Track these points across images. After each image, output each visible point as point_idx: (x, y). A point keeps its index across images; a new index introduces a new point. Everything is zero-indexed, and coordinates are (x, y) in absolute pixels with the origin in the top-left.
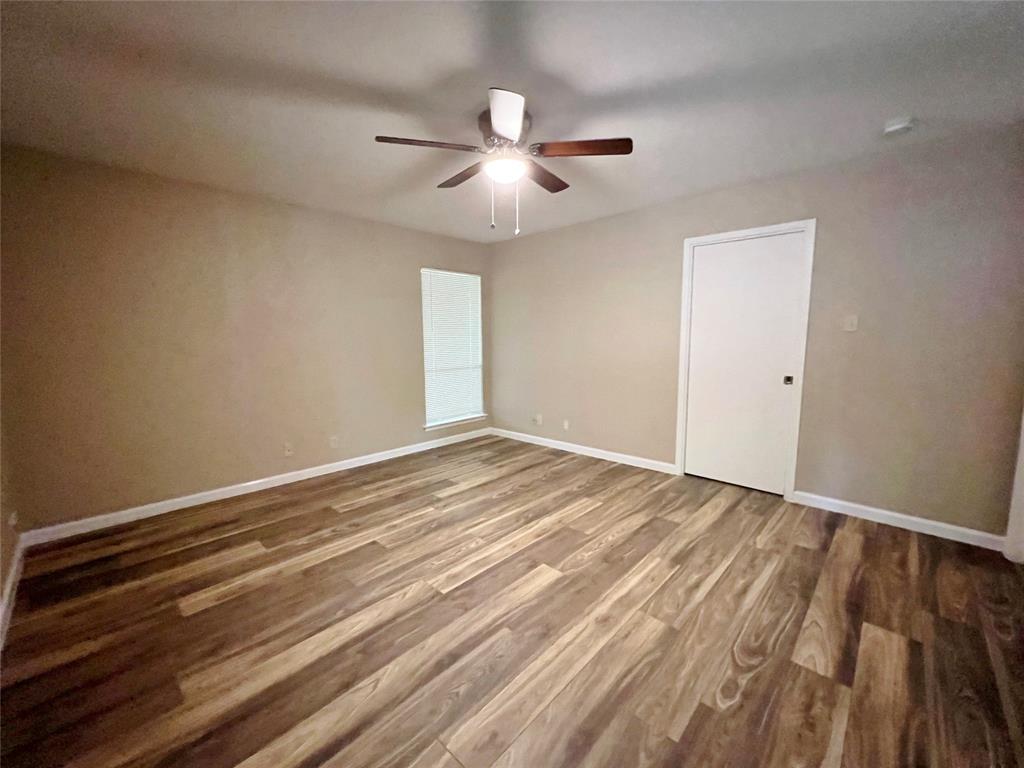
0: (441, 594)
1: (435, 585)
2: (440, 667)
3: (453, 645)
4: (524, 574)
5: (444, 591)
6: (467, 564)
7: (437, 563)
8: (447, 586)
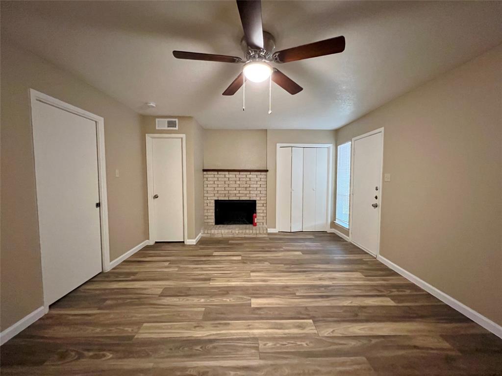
0: (313, 321)
1: (314, 328)
2: (328, 297)
3: (320, 299)
4: (265, 307)
5: (311, 321)
6: (287, 331)
7: (304, 344)
8: (307, 323)
